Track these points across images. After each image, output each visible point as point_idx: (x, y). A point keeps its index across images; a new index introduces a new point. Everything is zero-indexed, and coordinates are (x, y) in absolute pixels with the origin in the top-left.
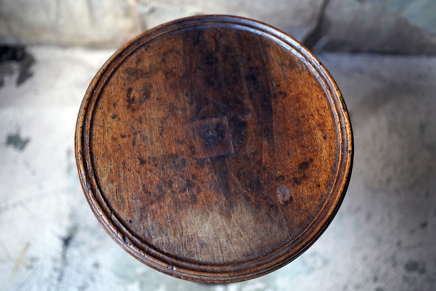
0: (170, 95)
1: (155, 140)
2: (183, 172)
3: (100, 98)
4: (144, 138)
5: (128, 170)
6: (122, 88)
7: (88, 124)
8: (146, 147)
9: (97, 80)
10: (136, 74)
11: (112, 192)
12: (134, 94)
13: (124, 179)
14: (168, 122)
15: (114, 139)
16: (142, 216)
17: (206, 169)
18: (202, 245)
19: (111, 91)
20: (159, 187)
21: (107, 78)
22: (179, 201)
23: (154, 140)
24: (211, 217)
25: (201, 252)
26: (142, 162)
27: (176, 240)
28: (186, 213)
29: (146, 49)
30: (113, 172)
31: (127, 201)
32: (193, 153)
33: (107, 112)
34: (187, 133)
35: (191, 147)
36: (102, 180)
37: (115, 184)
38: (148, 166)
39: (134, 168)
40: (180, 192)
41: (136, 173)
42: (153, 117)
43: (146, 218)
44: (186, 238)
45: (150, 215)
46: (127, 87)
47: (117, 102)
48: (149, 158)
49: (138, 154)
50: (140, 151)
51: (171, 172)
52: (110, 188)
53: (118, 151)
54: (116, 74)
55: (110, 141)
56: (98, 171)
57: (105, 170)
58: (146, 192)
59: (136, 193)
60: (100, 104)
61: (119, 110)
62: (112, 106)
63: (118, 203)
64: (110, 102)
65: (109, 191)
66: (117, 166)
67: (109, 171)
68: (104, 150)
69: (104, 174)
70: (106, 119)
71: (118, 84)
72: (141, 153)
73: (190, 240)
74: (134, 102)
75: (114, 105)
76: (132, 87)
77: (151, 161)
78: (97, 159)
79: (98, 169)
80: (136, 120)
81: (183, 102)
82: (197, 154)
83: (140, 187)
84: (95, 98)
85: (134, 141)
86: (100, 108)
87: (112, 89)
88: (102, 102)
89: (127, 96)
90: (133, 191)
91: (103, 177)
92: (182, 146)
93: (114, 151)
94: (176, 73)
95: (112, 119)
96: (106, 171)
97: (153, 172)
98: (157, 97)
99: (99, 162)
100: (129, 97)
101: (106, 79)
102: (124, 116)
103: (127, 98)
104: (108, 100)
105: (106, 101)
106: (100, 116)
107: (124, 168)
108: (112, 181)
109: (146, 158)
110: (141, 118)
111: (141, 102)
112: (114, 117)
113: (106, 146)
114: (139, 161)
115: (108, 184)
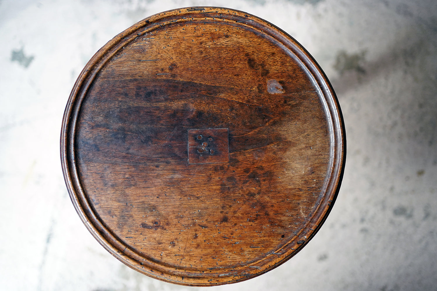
0: (156, 184)
1: (203, 205)
2: (240, 180)
3: (150, 258)
4: (200, 215)
5: (232, 234)
6: (141, 234)
7: (179, 272)
8: (210, 214)
9: (129, 259)
10: (126, 218)
11: (253, 252)
12: (149, 221)
13: (240, 240)
14: (186, 189)
15: (198, 246)
16: (279, 225)
17: (240, 158)
18: (312, 172)
19: (144, 246)
20: (253, 206)
21: (127, 248)
22: (268, 188)
24: (288, 160)
25: (318, 174)
26: (225, 220)
27: (304, 195)
28: (281, 183)
29: (97, 204)
30: (232, 249)
31: (262, 238)
32: (222, 168)
33: (167, 252)
34: (200, 172)
35: (216, 169)
36: (240, 261)
37: (244, 249)
38: (229, 215)
39: (231, 229)
40: (259, 186)
41: (236, 228)
42: (178, 204)
43: (281, 221)
44: (304, 186)
45: (279, 217)
46: (140, 228)
47: (157, 239)
48: (222, 212)
49: (216, 223)
50: (214, 221)
51: (238, 193)
52: (248, 253)
53: (211, 243)
54: (124, 239)
55: (199, 250)
56: (230, 264)
57: (229, 257)
58: (256, 219)
59: (256, 228)
60: (157, 258)
61: (165, 239)
62: (160, 245)
63: (264, 247)
64: (156, 248)
65: (251, 255)
66: (227, 245)
67: (231, 253)
68: (208, 257)
69: (234, 259)
70: (174, 253)
71: (135, 238)
72: (215, 220)
73: (306, 182)
74: (159, 222)
75: (160, 244)
76: (140, 223)
77: (225, 211)
78: (217, 264)
79: (228, 264)
80: (179, 222)
81: (165, 172)
82: (224, 165)
83: (250, 224)
84: (150, 263)
85: (202, 226)
86: (162, 258)
87: (140, 244)
88: (155, 256)
89: (151, 229)
90: (253, 231)
91: (236, 260)
92: (214, 178)
93: (210, 247)
94: (130, 175)
95: (175, 247)
96: (231, 257)
97: (236, 210)
98: (156, 197)
99: (220, 263)
100: (152, 227)
101: (129, 250)
102: (173, 234)
103: (153, 229)
104: (153, 249)
105: (154, 252)
106: (171, 259)
107: (229, 238)
108: (242, 251)
109: (222, 215)
110: (177, 217)
111: (159, 215)
112: (174, 245)
113: (204, 255)
114: (224, 223)
115: (244, 256)
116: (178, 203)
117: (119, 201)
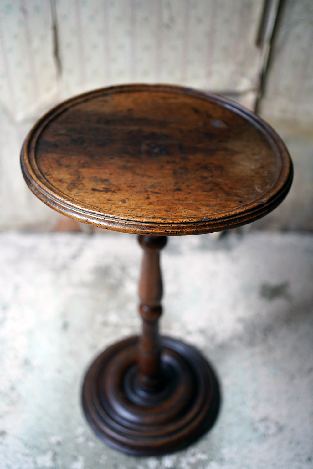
0: (109, 167)
2: (192, 169)
4: (153, 186)
6: (91, 194)
8: (163, 187)
10: (76, 184)
11: (210, 209)
12: (100, 187)
13: (195, 202)
15: (150, 204)
16: (235, 195)
17: (191, 157)
18: (262, 167)
19: (92, 201)
20: (207, 183)
23: (156, 181)
24: (237, 160)
25: (268, 169)
26: (179, 190)
27: (258, 180)
29: (48, 175)
30: (187, 207)
31: (219, 202)
32: (174, 162)
33: (117, 205)
34: (153, 163)
35: (168, 162)
36: (196, 214)
37: (200, 207)
38: (183, 187)
39: (185, 195)
40: (212, 173)
41: (190, 195)
43: (237, 193)
44: (256, 174)
45: (234, 191)
46: (90, 191)
47: (107, 198)
49: (170, 192)
52: (205, 210)
54: (72, 196)
55: (152, 206)
56: (185, 216)
57: (185, 212)
58: (211, 191)
60: (106, 208)
61: (116, 198)
62: (110, 202)
63: (221, 207)
64: (105, 203)
65: (208, 211)
66: (181, 204)
67: (186, 209)
68: (161, 210)
70: (124, 207)
71: (84, 196)
72: (168, 190)
73: (258, 173)
74: (110, 188)
76: (90, 188)
77: (178, 185)
78: (171, 215)
79: (183, 215)
80: (131, 189)
81: (119, 161)
82: (175, 160)
83: (205, 193)
86: (111, 209)
87: (89, 200)
88: (104, 207)
90: (208, 197)
91: (192, 213)
92: (166, 167)
93: (164, 205)
94: (85, 161)
95: (126, 203)
97: (190, 185)
98: (108, 174)
99: (175, 214)
100: (102, 191)
102: (124, 195)
103: (103, 192)
104: (102, 203)
105: (102, 205)
106: (121, 210)
107: (184, 201)
108: (197, 208)
109: (175, 188)
110: (129, 186)
111: (111, 184)
112: (124, 201)
113: (157, 209)
114: (177, 192)
115: (201, 211)
116: (130, 179)
117: (71, 175)
